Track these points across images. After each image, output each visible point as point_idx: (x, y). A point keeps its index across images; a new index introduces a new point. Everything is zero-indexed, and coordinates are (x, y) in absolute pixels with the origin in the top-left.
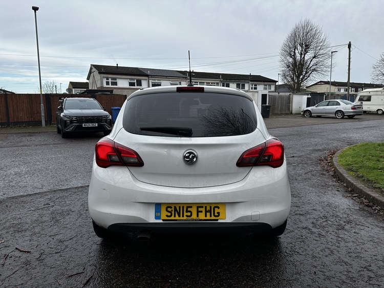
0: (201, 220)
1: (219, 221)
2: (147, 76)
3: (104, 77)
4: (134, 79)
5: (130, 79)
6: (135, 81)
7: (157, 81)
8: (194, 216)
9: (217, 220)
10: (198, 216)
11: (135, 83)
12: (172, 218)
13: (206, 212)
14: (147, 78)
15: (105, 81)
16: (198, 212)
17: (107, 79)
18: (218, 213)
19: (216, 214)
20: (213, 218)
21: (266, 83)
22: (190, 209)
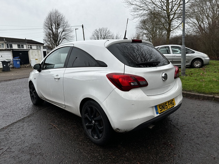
8: (168, 107)
9: (174, 106)
12: (162, 111)
16: (169, 104)
18: (173, 103)
21: (37, 45)
22: (166, 104)
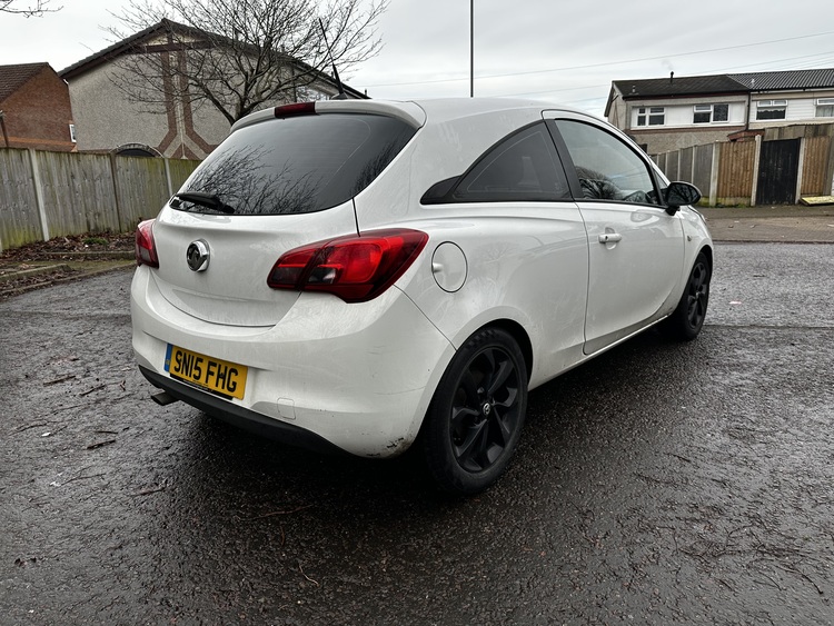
0: (209, 390)
1: (235, 401)
2: (747, 92)
3: (634, 107)
4: (708, 105)
5: (698, 105)
6: (712, 109)
7: (773, 104)
8: (202, 380)
9: (231, 398)
10: (207, 381)
11: (709, 114)
12: (179, 374)
13: (219, 377)
14: (744, 98)
15: (636, 115)
16: (210, 373)
17: (642, 111)
18: (234, 384)
19: (231, 386)
20: (226, 391)
22: (199, 364)
